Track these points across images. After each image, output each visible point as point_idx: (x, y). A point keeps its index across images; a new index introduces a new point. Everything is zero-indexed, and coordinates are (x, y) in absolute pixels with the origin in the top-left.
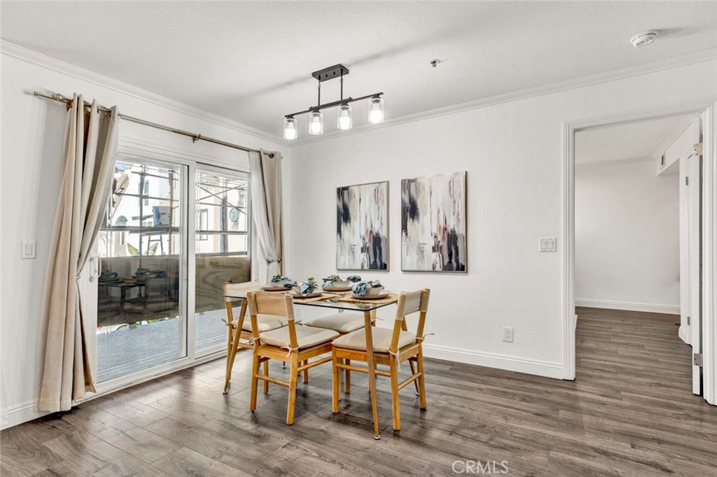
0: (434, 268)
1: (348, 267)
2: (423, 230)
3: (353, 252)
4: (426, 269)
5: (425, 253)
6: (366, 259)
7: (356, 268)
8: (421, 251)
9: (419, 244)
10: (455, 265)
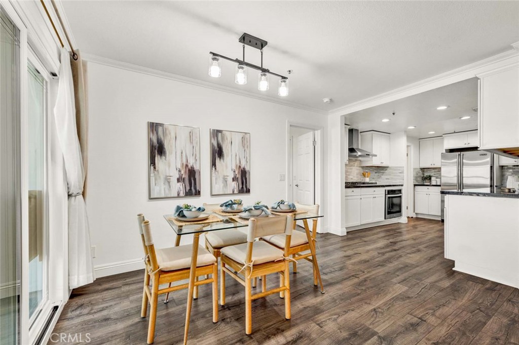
0: (233, 192)
1: (163, 196)
2: (227, 167)
3: (169, 182)
4: (229, 193)
5: (228, 182)
6: (181, 187)
7: (172, 196)
8: (225, 181)
9: (224, 176)
10: (245, 189)
